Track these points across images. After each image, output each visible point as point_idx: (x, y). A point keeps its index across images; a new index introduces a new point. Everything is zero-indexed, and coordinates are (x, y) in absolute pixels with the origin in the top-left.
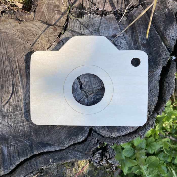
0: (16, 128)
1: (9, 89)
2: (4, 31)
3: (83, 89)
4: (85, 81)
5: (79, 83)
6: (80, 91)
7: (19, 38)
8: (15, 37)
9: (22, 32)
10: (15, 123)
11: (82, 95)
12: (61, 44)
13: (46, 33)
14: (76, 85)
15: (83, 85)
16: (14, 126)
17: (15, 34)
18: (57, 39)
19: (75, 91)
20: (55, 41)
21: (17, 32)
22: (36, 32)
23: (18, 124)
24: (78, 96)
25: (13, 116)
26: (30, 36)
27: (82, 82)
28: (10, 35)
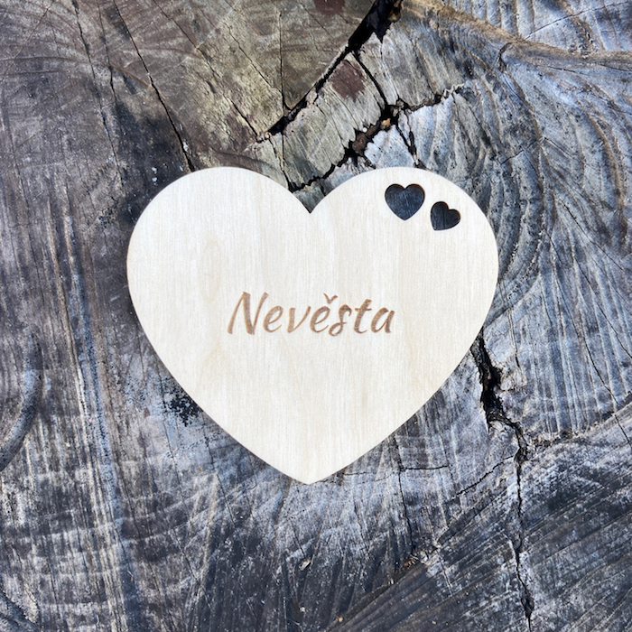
1: (15, 384)
3: (505, 409)
4: (519, 359)
5: (477, 369)
6: (483, 425)
7: (87, 46)
8: (60, 42)
9: (101, 8)
10: (51, 602)
11: (494, 448)
12: (363, 103)
13: (265, 21)
14: (460, 383)
15: (506, 384)
16: (40, 615)
17: (56, 17)
18: (341, 64)
19: (451, 422)
20: (326, 77)
21: (73, 8)
22: (199, 12)
23: (71, 605)
24: (467, 457)
25: (39, 555)
26: (158, 41)
27: (500, 366)
28: (24, 28)
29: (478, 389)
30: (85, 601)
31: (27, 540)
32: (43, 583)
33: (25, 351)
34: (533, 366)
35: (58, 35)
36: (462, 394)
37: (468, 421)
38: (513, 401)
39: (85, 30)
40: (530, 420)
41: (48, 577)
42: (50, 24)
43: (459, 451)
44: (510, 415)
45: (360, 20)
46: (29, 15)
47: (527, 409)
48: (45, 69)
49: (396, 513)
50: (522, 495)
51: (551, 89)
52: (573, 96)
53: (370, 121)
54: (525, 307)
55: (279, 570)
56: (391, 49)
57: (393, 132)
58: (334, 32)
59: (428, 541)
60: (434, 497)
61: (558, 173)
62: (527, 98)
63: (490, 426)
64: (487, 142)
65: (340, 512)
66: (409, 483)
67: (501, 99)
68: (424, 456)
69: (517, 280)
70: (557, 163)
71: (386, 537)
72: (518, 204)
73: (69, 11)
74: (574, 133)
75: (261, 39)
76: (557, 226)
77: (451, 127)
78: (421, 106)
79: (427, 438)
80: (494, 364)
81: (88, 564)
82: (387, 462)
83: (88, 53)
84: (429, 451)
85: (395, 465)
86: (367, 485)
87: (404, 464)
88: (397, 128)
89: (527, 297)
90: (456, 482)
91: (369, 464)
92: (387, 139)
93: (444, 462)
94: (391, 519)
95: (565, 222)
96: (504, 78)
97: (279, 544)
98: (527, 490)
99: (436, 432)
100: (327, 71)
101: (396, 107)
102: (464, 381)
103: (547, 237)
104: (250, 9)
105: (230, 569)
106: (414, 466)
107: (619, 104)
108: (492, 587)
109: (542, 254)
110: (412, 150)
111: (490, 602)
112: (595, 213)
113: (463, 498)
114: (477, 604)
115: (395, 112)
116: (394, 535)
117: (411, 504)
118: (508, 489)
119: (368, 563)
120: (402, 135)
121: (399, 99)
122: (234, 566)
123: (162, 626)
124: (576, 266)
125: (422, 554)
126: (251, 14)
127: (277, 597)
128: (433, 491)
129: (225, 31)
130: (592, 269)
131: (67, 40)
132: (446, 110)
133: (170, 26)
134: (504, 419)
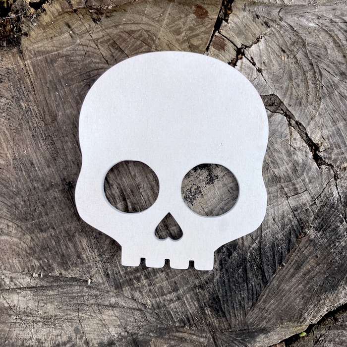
0: (159, 308)
2: (59, 53)
3: (324, 159)
4: (324, 137)
5: (308, 146)
6: (317, 169)
7: (107, 61)
8: (96, 63)
9: (108, 43)
10: (156, 297)
11: (324, 176)
12: (228, 51)
13: (177, 29)
14: (302, 154)
15: (322, 149)
16: (152, 305)
17: (91, 53)
18: (214, 37)
19: (303, 172)
20: (209, 44)
21: (97, 47)
22: (149, 33)
23: (165, 296)
24: (314, 184)
25: (145, 279)
26: (136, 50)
27: (317, 142)
28: (78, 61)
29: (311, 155)
30: (170, 293)
31: (139, 274)
32: (150, 291)
33: (116, 195)
34: (330, 138)
35: (94, 60)
36: (304, 158)
37: (310, 169)
38: (326, 155)
39: (104, 55)
40: (335, 161)
41: (151, 288)
42: (89, 56)
43: (310, 182)
44: (327, 161)
45: (217, 17)
46: (79, 55)
47: (333, 157)
48: (92, 76)
49: (291, 216)
50: (340, 194)
51: (304, 22)
52: (314, 22)
53: (233, 57)
54: (320, 114)
55: (249, 254)
56: (233, 25)
57: (244, 59)
58: (207, 25)
59: (307, 224)
60: (305, 205)
61: (317, 56)
62: (295, 29)
63: (320, 168)
64: (284, 51)
65: (268, 222)
66: (293, 202)
67: (284, 32)
68: (296, 189)
69: (314, 104)
70: (315, 52)
71: (290, 227)
72: (304, 73)
73: (95, 49)
74: (319, 37)
75: (178, 37)
76: (323, 78)
77: (267, 50)
78: (252, 45)
79: (295, 181)
80: (314, 142)
81: (167, 277)
82: (281, 196)
83: (108, 64)
84: (297, 186)
85: (285, 196)
86: (276, 208)
87: (289, 195)
88: (245, 57)
89: (320, 110)
90: (312, 196)
91: (274, 199)
92: (242, 63)
93: (305, 189)
94: (289, 219)
95: (326, 75)
96: (283, 23)
97: (246, 243)
98: (341, 191)
99: (298, 177)
100: (209, 42)
101: (242, 48)
102: (304, 153)
103: (320, 84)
104: (170, 26)
105: (228, 260)
106: (293, 195)
107: (335, 20)
108: (339, 236)
109: (320, 91)
110: (254, 64)
111: (340, 243)
112: (337, 67)
113: (317, 202)
114: (335, 245)
115: (242, 50)
116: (292, 226)
117: (296, 210)
118: (334, 193)
119: (285, 241)
120: (248, 59)
121: (242, 45)
122: (229, 258)
123: (206, 294)
124: (336, 92)
125: (306, 230)
126: (171, 28)
127: (251, 266)
128: (304, 202)
129: (162, 38)
130: (343, 91)
131: (98, 61)
132: (263, 43)
133: (139, 42)
134: (325, 163)
